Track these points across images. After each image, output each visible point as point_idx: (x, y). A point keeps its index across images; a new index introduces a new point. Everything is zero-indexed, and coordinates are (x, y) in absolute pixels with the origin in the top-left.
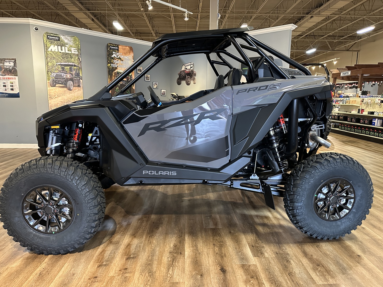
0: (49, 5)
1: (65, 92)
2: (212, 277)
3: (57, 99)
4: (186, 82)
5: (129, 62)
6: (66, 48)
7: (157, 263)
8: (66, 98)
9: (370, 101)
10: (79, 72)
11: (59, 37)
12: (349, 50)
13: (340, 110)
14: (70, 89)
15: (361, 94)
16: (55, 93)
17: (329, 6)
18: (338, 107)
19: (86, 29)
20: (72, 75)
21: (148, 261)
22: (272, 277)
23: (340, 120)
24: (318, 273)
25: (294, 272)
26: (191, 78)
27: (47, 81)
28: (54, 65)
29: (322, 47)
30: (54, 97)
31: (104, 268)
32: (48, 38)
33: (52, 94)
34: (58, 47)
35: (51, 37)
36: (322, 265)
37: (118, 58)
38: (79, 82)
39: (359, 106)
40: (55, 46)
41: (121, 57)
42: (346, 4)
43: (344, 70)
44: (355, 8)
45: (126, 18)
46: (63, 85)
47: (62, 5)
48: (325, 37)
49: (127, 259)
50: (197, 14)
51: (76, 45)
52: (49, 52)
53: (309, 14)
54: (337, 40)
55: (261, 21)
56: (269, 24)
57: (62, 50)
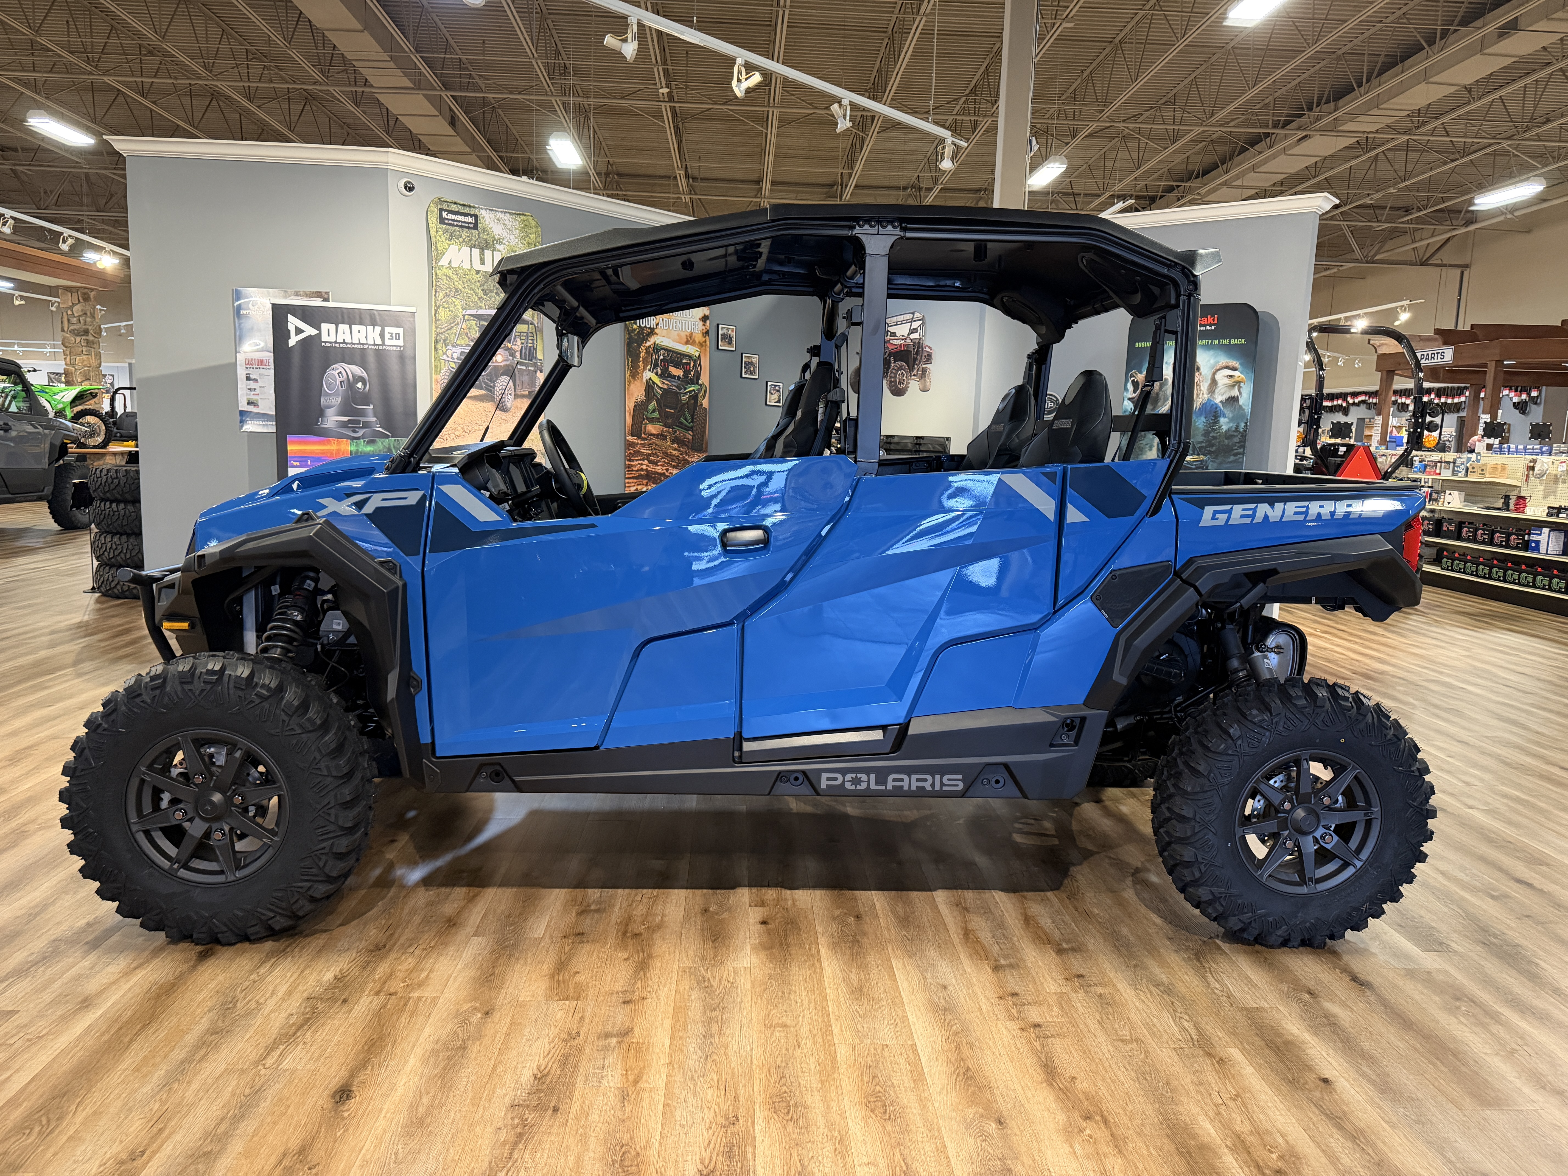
4: (890, 382)
6: (498, 256)
10: (533, 343)
11: (476, 217)
12: (1431, 261)
14: (502, 408)
20: (512, 353)
23: (1443, 534)
26: (911, 370)
27: (434, 376)
32: (443, 221)
34: (471, 251)
35: (450, 216)
40: (464, 249)
42: (1440, 97)
43: (1430, 343)
51: (529, 243)
52: (444, 270)
53: (1294, 125)
54: (1389, 225)
55: (1101, 142)
56: (1135, 155)
57: (482, 262)
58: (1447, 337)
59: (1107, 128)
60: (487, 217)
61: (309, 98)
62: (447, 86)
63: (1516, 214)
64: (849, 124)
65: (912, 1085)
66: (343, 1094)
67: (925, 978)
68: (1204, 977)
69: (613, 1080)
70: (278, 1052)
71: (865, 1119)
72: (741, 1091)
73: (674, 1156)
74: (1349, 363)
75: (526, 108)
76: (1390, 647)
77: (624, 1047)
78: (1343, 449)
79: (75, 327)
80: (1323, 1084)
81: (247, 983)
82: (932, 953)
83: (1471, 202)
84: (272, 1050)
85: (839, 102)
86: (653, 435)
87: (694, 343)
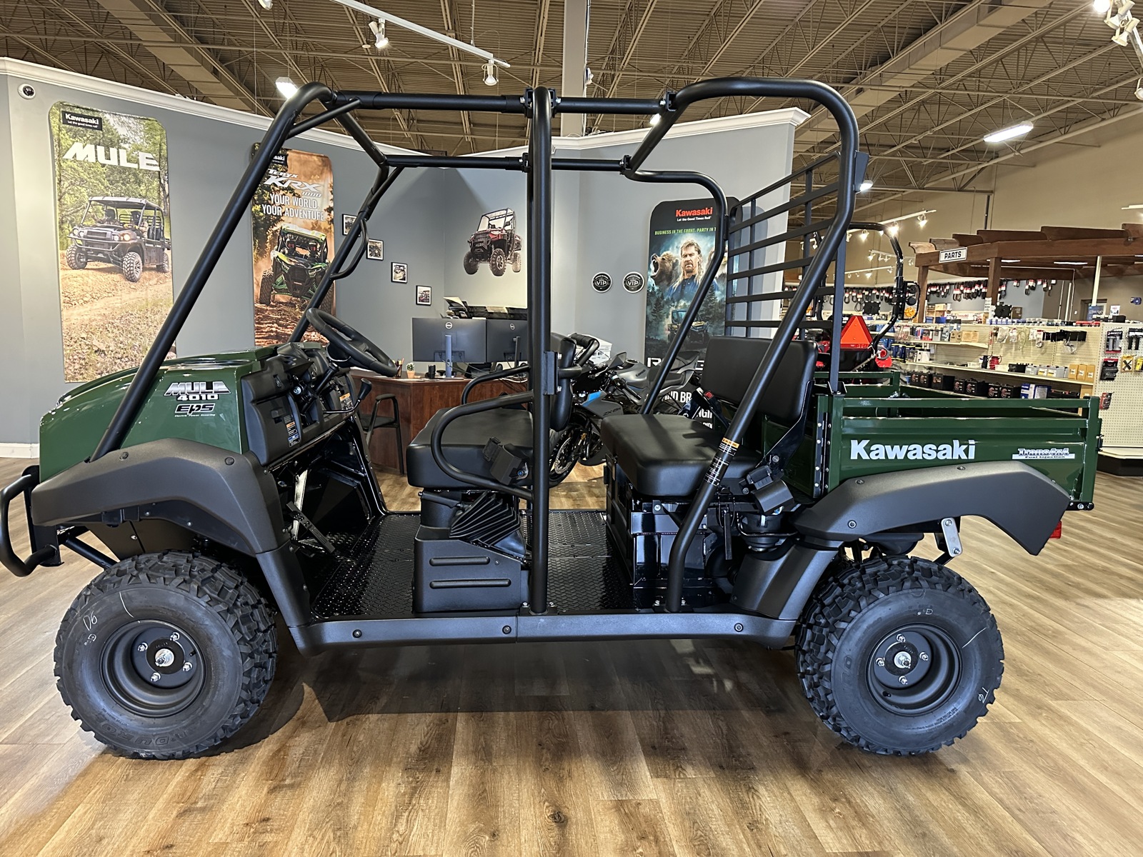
0: (78, 20)
1: (115, 285)
2: (523, 840)
3: (88, 306)
4: (493, 265)
5: (319, 200)
6: (123, 154)
7: (363, 801)
8: (119, 305)
9: (1015, 333)
10: (160, 225)
11: (100, 119)
13: (934, 358)
14: (131, 279)
15: (994, 314)
16: (84, 287)
17: (907, 63)
18: (929, 350)
19: (188, 99)
20: (140, 234)
21: (337, 795)
22: (701, 836)
23: (933, 385)
24: (831, 822)
25: (766, 820)
26: (507, 254)
27: (60, 252)
28: (82, 202)
29: (890, 178)
30: (81, 301)
31: (199, 817)
32: (65, 121)
33: (75, 290)
34: (96, 148)
35: (73, 118)
36: (846, 798)
37: (283, 189)
38: (161, 256)
39: (987, 347)
40: (88, 146)
41: (294, 186)
42: (954, 59)
43: (950, 246)
44: (979, 71)
45: (318, 72)
46: (111, 265)
47: (120, 23)
48: (899, 150)
49: (272, 790)
50: (532, 68)
51: (154, 144)
52: (69, 163)
54: (931, 161)
57: (108, 157)
60: (110, 120)
61: (105, 52)
82: (134, 795)
86: (282, 303)
87: (319, 229)
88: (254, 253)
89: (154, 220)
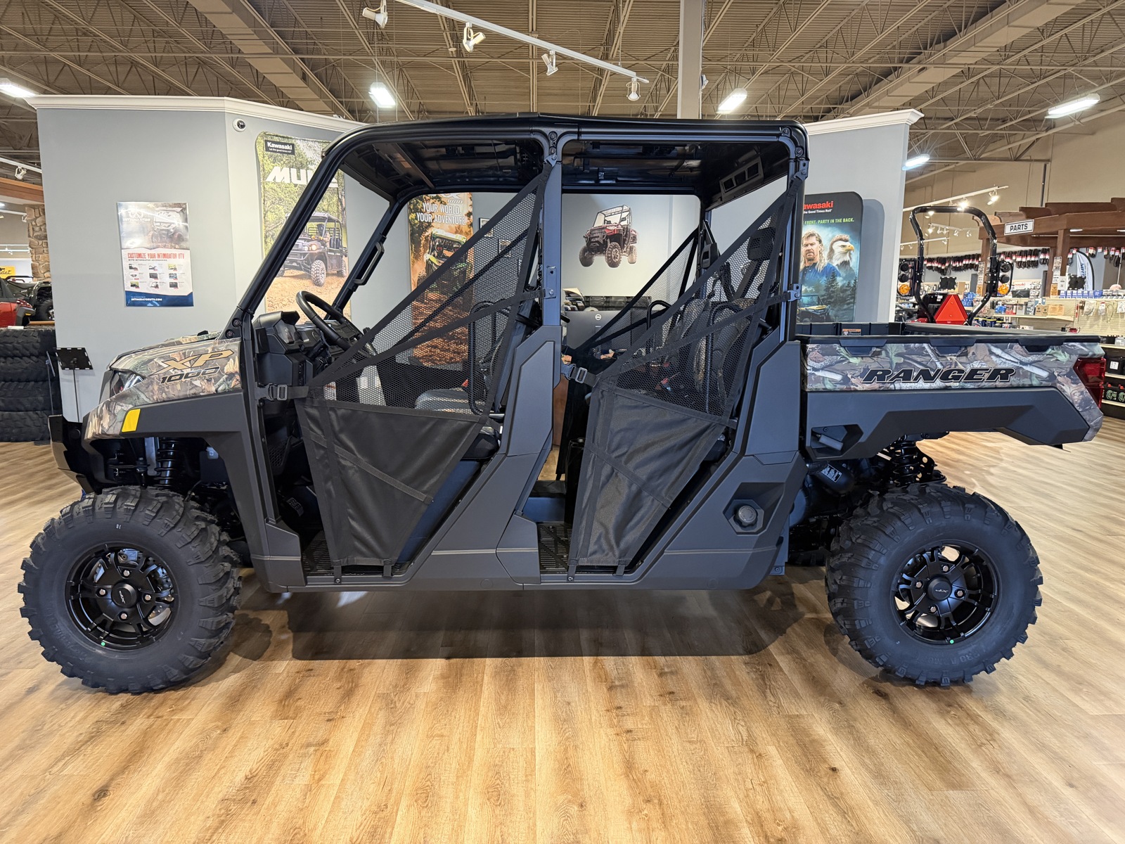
4: (608, 257)
5: (461, 206)
6: (310, 174)
9: (1103, 307)
10: (339, 235)
11: (293, 145)
12: (1022, 158)
14: (317, 283)
16: (283, 293)
17: (975, 41)
20: (324, 244)
25: (1035, 695)
26: (622, 247)
28: (280, 218)
29: (949, 150)
30: (281, 305)
31: (624, 691)
32: (268, 149)
33: (276, 295)
34: (290, 170)
35: (273, 145)
36: (1087, 682)
37: (433, 197)
38: (339, 263)
39: (1072, 319)
40: (284, 169)
42: (1019, 36)
43: (1015, 218)
46: (302, 272)
47: (227, 38)
48: (956, 123)
52: (270, 185)
53: (914, 61)
54: (989, 132)
55: (776, 78)
56: (800, 86)
57: (299, 178)
58: (1029, 213)
59: (778, 67)
60: (301, 145)
61: (201, 63)
62: (296, 51)
63: (1082, 121)
64: (556, 69)
65: (524, 779)
66: (102, 793)
67: (556, 697)
68: (764, 692)
69: (304, 779)
70: (64, 762)
71: (482, 805)
72: (395, 786)
73: (331, 836)
74: (962, 234)
75: (354, 65)
76: (969, 442)
77: (318, 754)
78: (940, 297)
79: (38, 234)
80: (831, 772)
81: (56, 711)
82: (566, 677)
83: (1046, 114)
84: (60, 760)
85: (548, 53)
86: (433, 300)
87: (461, 233)
88: (412, 257)
89: (334, 231)
